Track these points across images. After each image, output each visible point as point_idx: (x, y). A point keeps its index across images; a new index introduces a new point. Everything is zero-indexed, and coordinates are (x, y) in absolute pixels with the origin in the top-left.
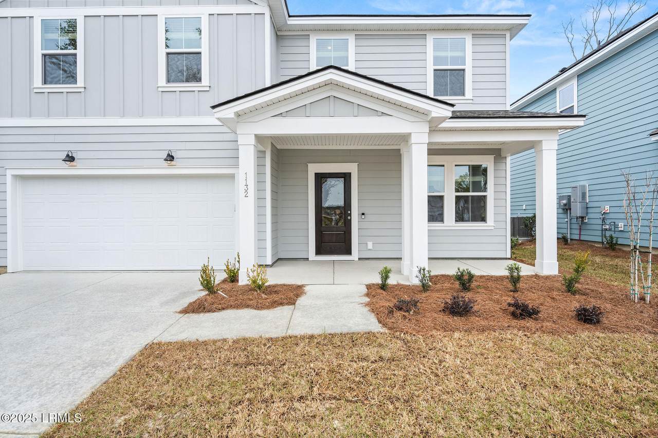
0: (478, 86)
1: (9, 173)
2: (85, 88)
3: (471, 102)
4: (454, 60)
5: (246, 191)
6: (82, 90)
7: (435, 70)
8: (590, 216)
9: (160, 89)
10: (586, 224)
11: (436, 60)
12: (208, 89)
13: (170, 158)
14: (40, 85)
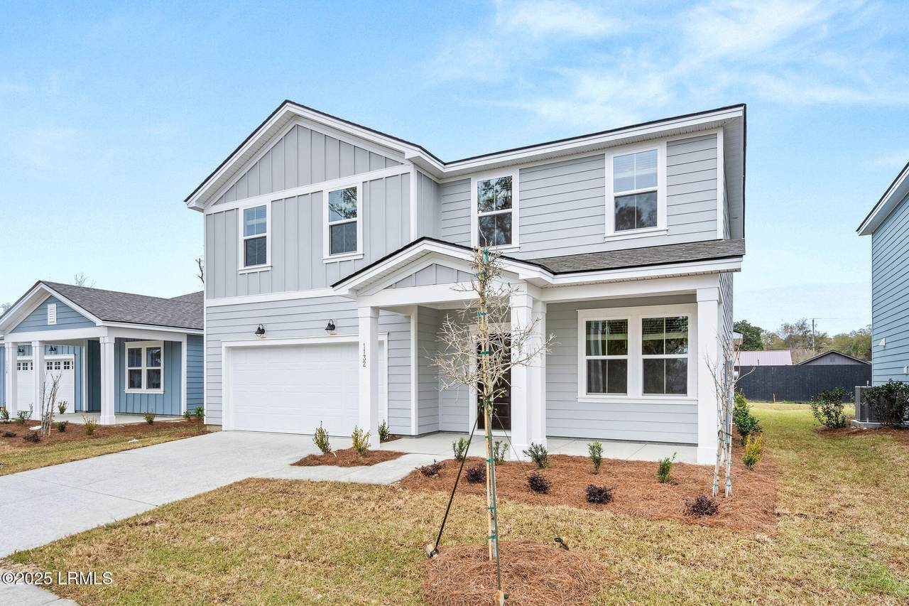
0: (675, 210)
1: (224, 345)
2: (272, 266)
3: (665, 233)
4: (642, 180)
5: (364, 362)
6: (270, 269)
7: (616, 197)
9: (325, 262)
11: (618, 184)
12: (361, 257)
13: (331, 327)
14: (243, 268)
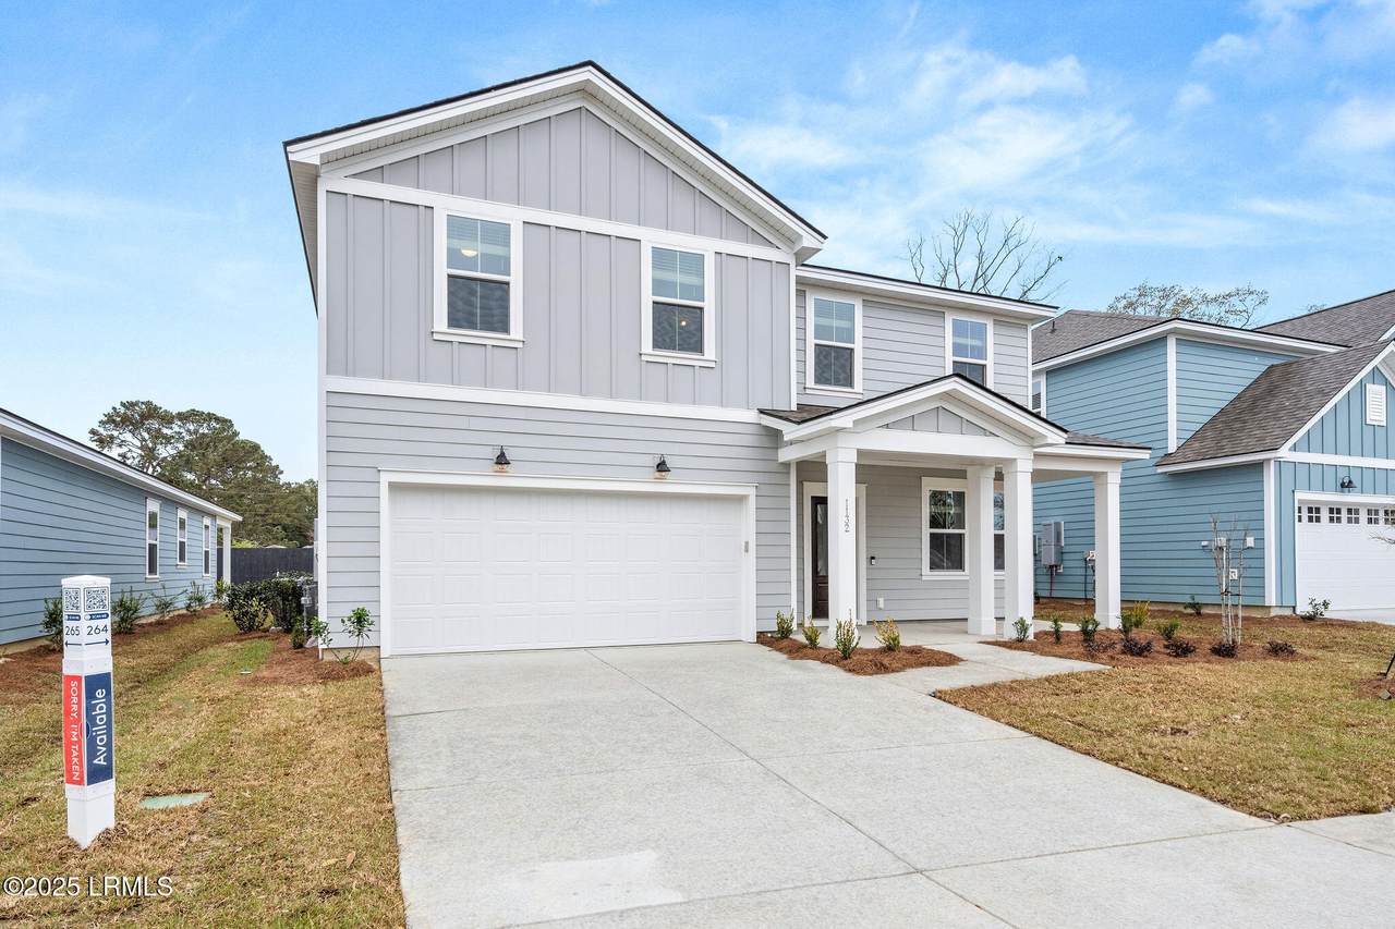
1: (385, 478)
2: (523, 342)
5: (847, 524)
6: (520, 345)
8: (1067, 564)
9: (645, 358)
10: (1060, 574)
12: (713, 365)
14: (445, 329)
